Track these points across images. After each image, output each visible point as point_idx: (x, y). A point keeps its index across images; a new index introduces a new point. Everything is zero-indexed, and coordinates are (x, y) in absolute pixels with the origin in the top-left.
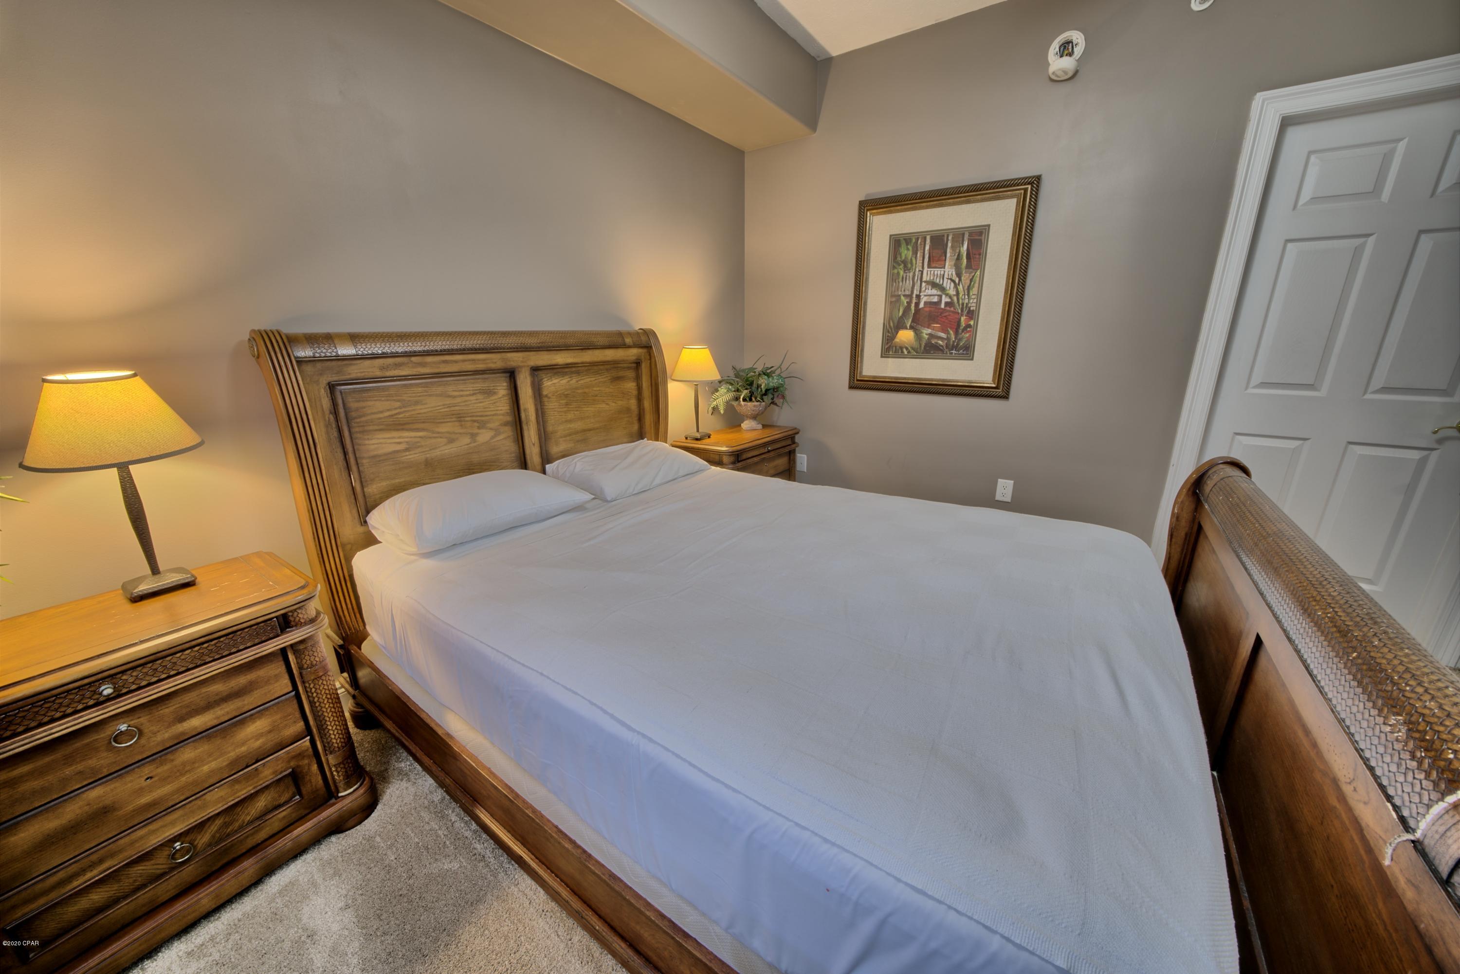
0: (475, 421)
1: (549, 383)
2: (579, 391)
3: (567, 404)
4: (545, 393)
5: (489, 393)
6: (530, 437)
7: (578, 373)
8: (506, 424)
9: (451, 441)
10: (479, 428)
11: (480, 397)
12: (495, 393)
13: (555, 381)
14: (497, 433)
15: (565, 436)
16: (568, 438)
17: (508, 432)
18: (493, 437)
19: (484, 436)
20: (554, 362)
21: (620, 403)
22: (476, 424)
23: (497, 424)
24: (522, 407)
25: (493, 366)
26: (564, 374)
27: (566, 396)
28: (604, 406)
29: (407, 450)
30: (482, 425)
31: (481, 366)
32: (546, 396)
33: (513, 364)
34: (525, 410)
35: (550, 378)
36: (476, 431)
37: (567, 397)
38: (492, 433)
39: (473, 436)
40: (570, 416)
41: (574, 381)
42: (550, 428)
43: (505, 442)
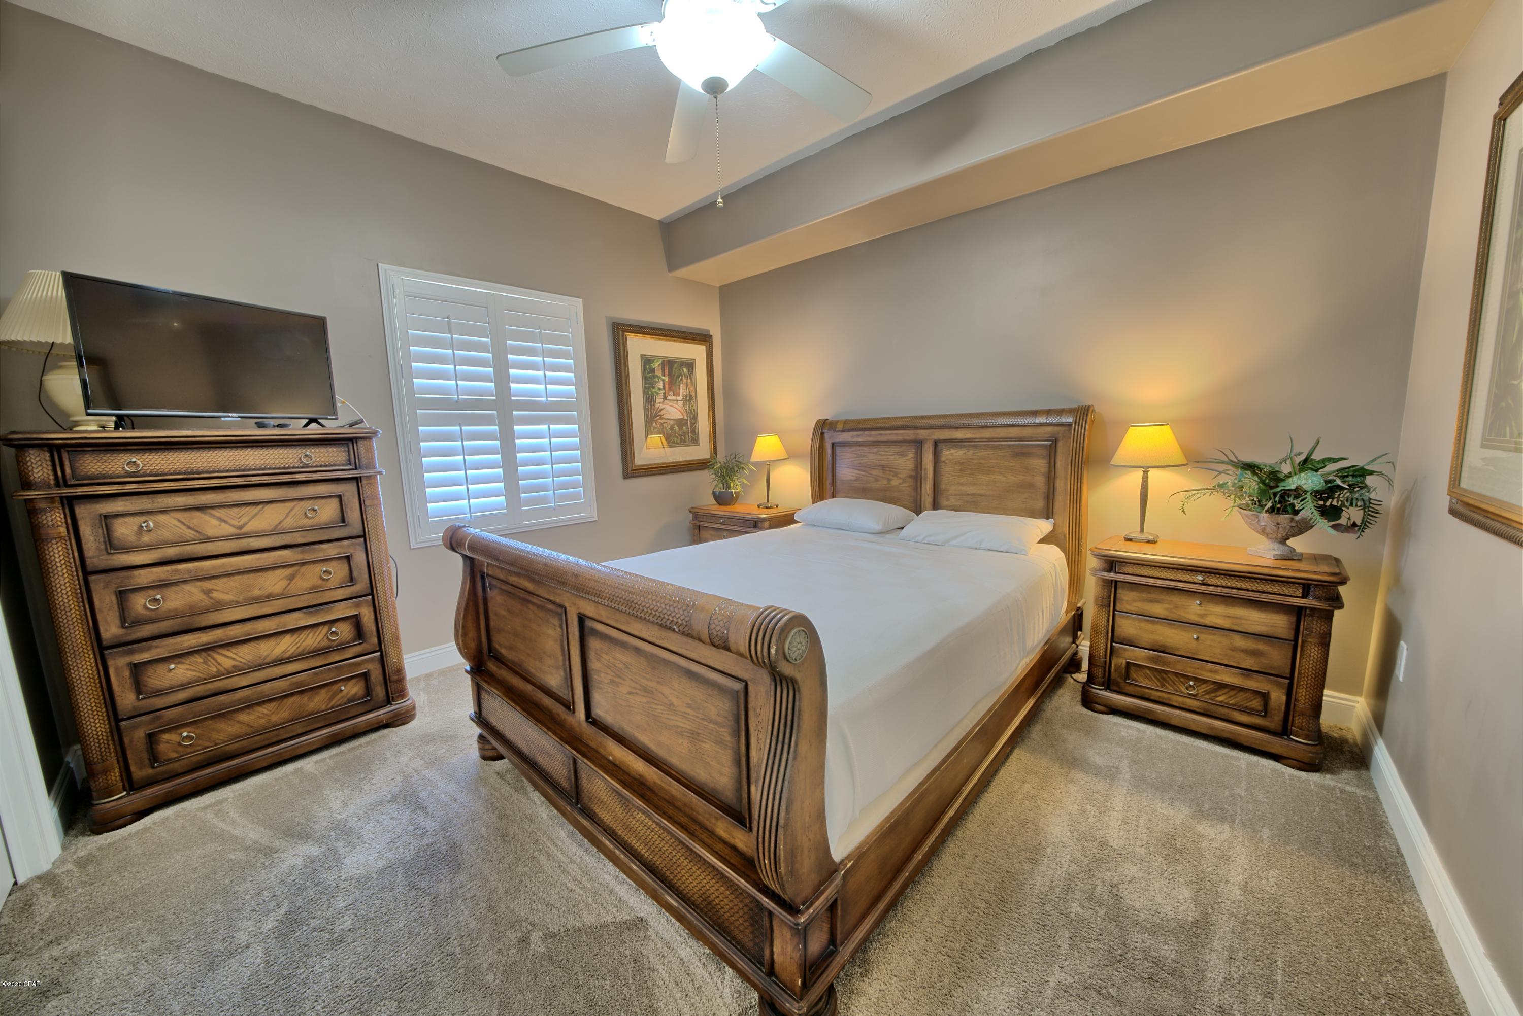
0: (891, 471)
1: (948, 453)
2: (975, 461)
3: (961, 470)
4: (943, 459)
5: (902, 455)
6: (926, 489)
7: (976, 447)
8: (910, 476)
9: (877, 480)
10: (893, 476)
11: (897, 457)
12: (907, 456)
13: (953, 451)
14: (904, 481)
15: (956, 495)
16: (958, 497)
17: (910, 482)
18: (900, 484)
19: (895, 482)
20: (954, 437)
21: (1021, 477)
22: (892, 473)
23: (905, 475)
24: (923, 467)
25: (907, 438)
26: (961, 447)
27: (962, 464)
28: (1000, 477)
29: (855, 480)
30: (895, 475)
31: (900, 438)
32: (944, 462)
33: (921, 437)
34: (925, 470)
35: (949, 449)
36: (891, 477)
37: (963, 467)
38: (901, 481)
39: (889, 480)
40: (963, 480)
41: (971, 452)
42: (943, 486)
43: (907, 488)
